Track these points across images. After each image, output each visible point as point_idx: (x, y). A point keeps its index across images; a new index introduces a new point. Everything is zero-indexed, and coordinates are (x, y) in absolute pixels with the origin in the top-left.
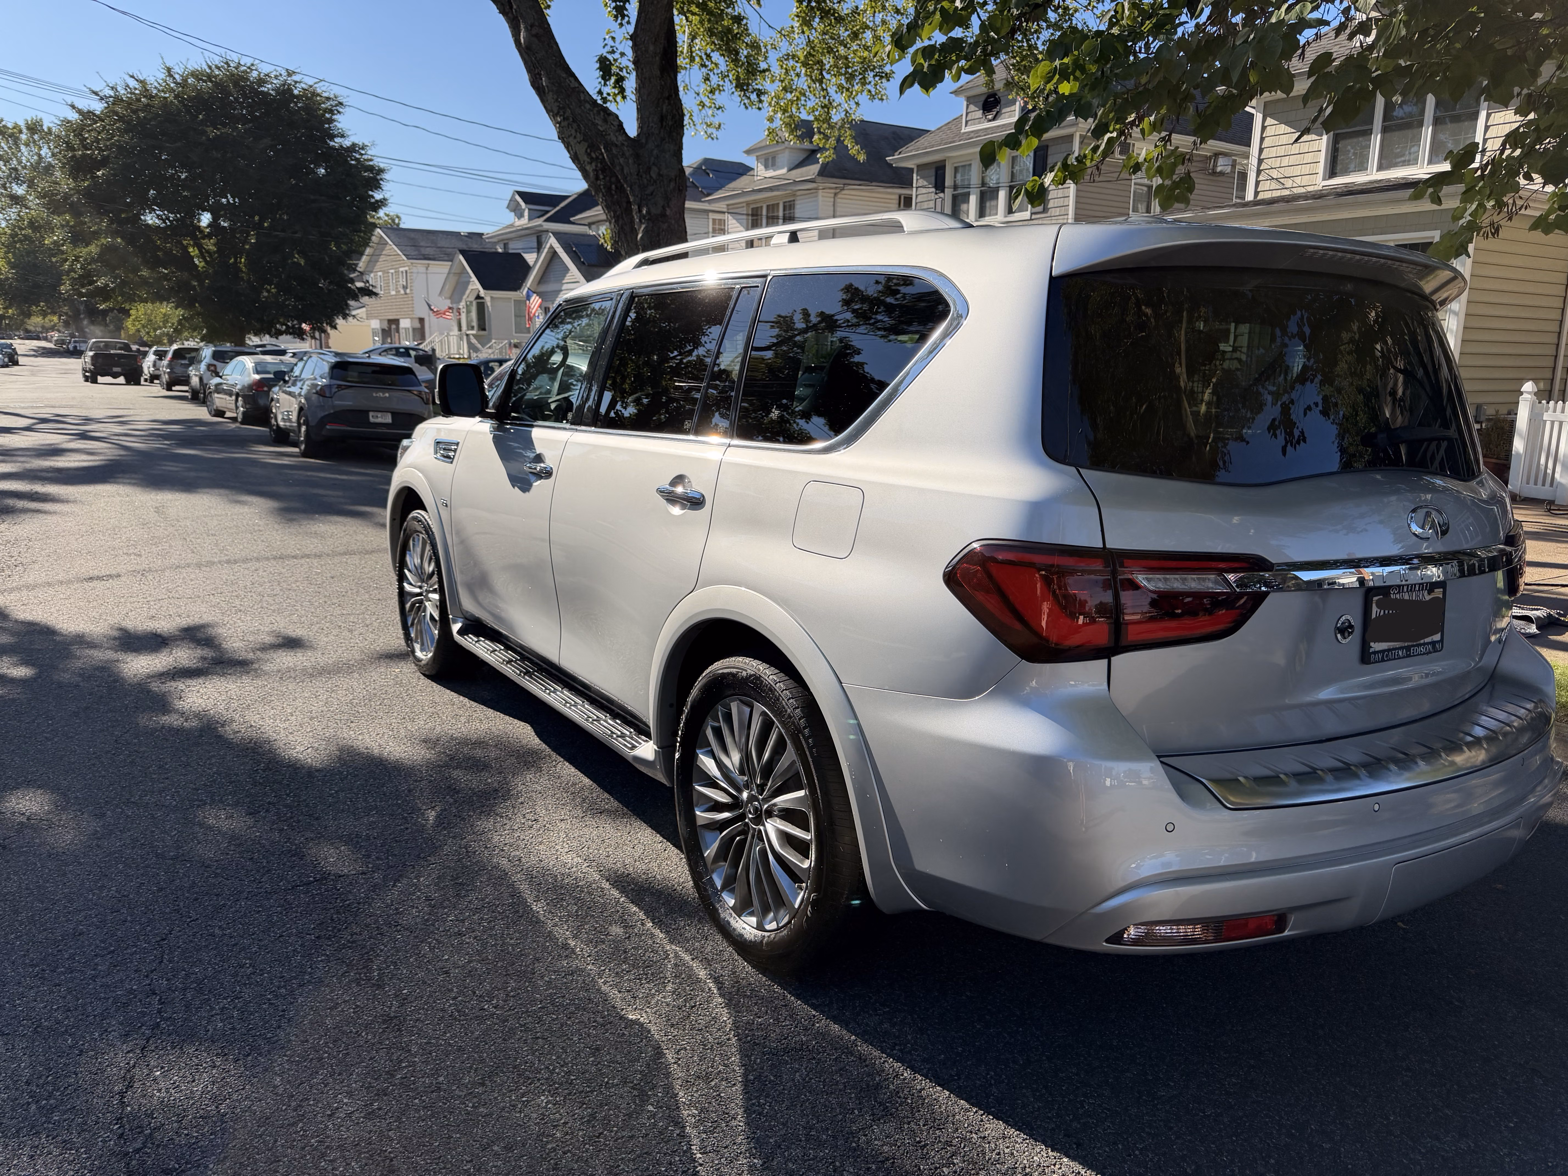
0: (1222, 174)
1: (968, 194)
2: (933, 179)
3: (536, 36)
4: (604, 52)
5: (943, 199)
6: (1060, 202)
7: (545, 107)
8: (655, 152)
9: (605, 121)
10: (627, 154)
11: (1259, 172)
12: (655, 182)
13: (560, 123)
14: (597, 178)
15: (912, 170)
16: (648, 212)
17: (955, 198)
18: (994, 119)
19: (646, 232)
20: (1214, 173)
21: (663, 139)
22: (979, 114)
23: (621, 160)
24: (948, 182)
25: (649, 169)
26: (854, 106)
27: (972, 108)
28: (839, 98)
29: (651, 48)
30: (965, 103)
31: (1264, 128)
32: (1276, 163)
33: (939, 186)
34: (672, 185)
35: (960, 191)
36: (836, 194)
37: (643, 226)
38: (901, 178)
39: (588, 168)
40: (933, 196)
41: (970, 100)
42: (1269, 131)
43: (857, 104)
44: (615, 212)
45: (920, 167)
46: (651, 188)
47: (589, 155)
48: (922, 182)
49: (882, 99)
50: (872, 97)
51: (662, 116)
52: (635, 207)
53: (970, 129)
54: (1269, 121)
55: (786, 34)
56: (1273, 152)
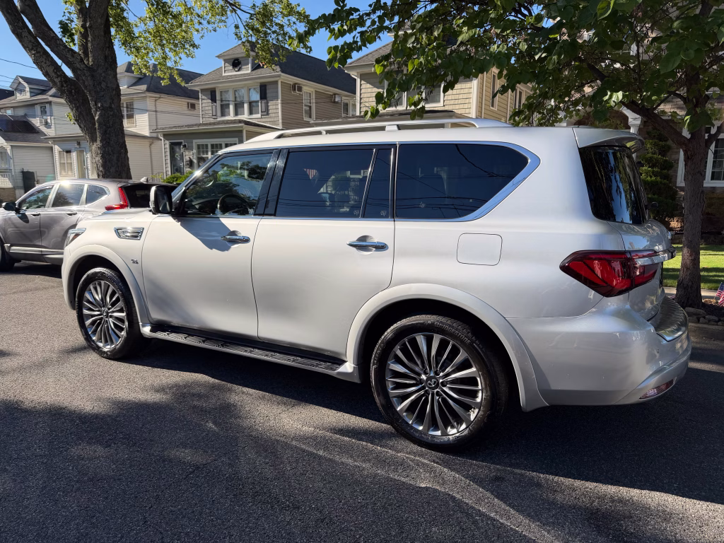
0: (337, 103)
1: (229, 104)
2: (210, 96)
3: (28, 5)
4: (64, 19)
5: (216, 106)
6: (275, 111)
7: (23, 45)
8: (103, 75)
9: (73, 56)
10: (87, 75)
11: (361, 103)
12: (104, 90)
13: (34, 54)
14: (62, 86)
15: (198, 92)
16: (102, 106)
17: (222, 106)
18: (239, 71)
19: (100, 115)
20: (335, 102)
21: (107, 69)
22: (231, 68)
23: (84, 78)
24: (218, 97)
25: (100, 83)
26: (178, 59)
27: (227, 64)
28: (171, 54)
29: (99, 21)
30: (223, 62)
31: (361, 85)
32: (367, 100)
33: (213, 99)
34: (114, 92)
35: (224, 103)
36: (156, 100)
37: (98, 113)
38: (193, 95)
39: (56, 80)
40: (210, 104)
41: (226, 61)
42: (363, 86)
43: (180, 58)
44: (75, 104)
45: (202, 90)
46: (102, 93)
47: (56, 73)
48: (203, 97)
49: (192, 57)
50: (188, 56)
51: (106, 56)
52: (92, 104)
53: (226, 74)
54: (363, 82)
55: (142, 20)
56: (366, 95)
